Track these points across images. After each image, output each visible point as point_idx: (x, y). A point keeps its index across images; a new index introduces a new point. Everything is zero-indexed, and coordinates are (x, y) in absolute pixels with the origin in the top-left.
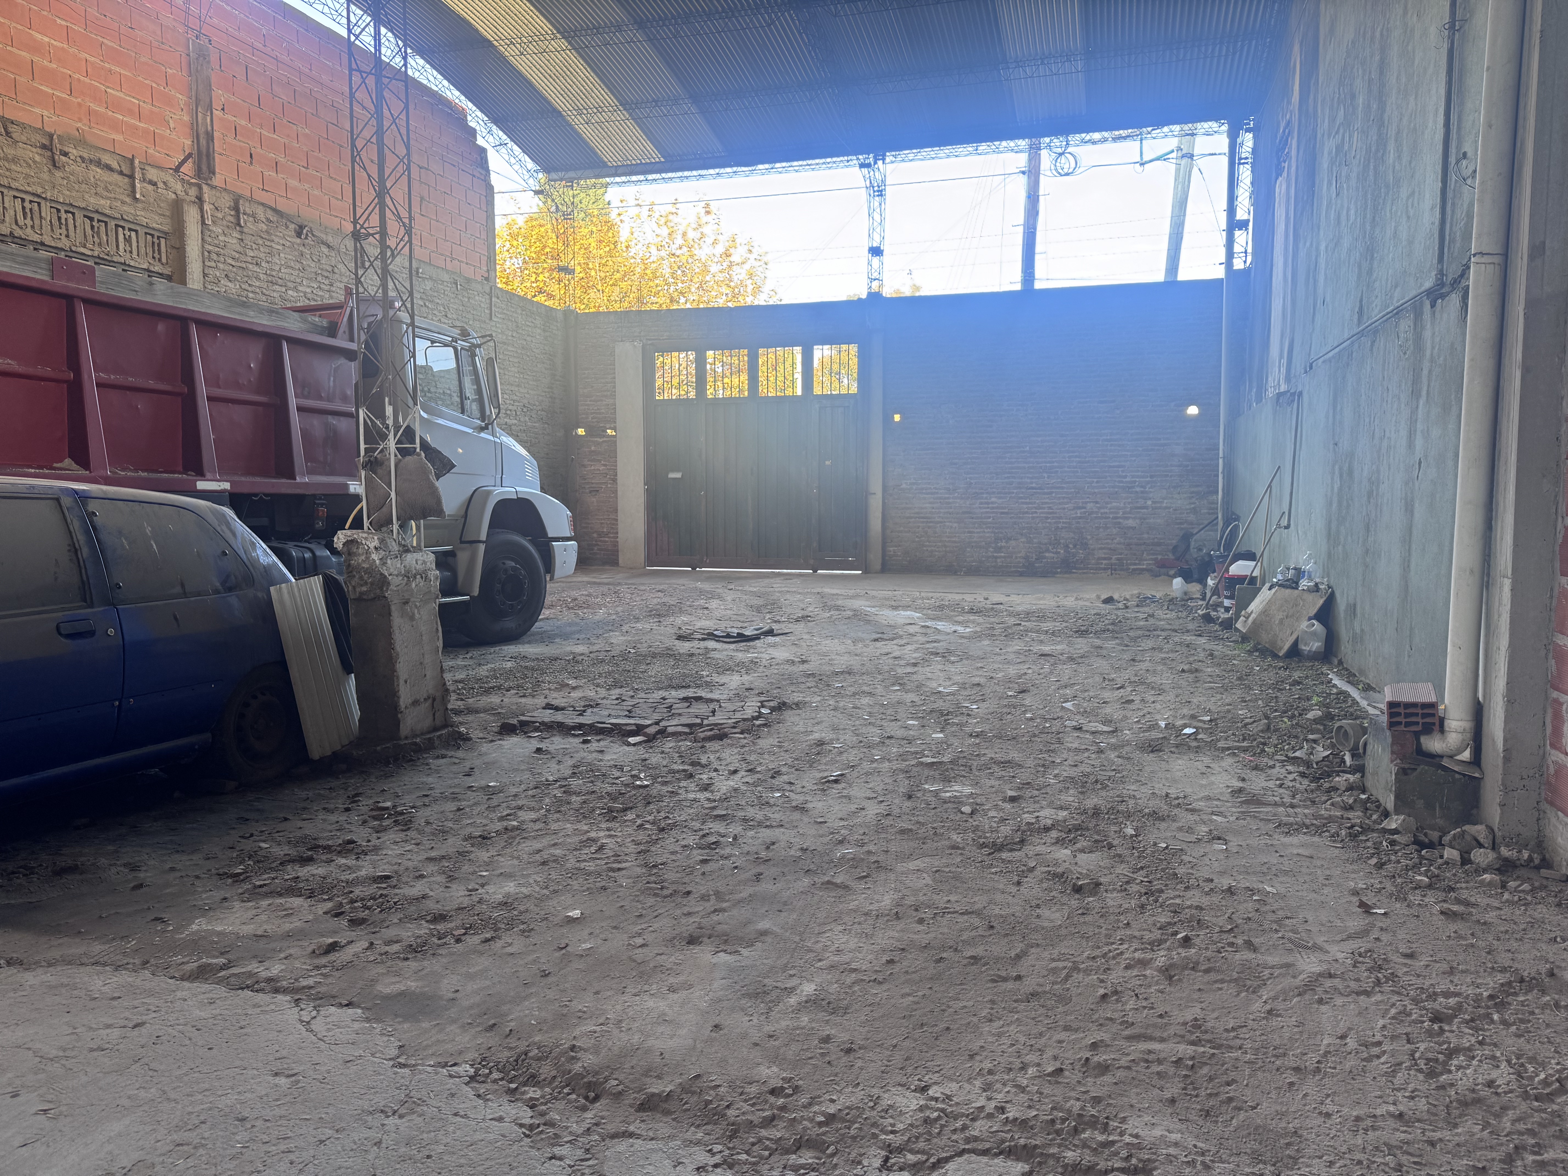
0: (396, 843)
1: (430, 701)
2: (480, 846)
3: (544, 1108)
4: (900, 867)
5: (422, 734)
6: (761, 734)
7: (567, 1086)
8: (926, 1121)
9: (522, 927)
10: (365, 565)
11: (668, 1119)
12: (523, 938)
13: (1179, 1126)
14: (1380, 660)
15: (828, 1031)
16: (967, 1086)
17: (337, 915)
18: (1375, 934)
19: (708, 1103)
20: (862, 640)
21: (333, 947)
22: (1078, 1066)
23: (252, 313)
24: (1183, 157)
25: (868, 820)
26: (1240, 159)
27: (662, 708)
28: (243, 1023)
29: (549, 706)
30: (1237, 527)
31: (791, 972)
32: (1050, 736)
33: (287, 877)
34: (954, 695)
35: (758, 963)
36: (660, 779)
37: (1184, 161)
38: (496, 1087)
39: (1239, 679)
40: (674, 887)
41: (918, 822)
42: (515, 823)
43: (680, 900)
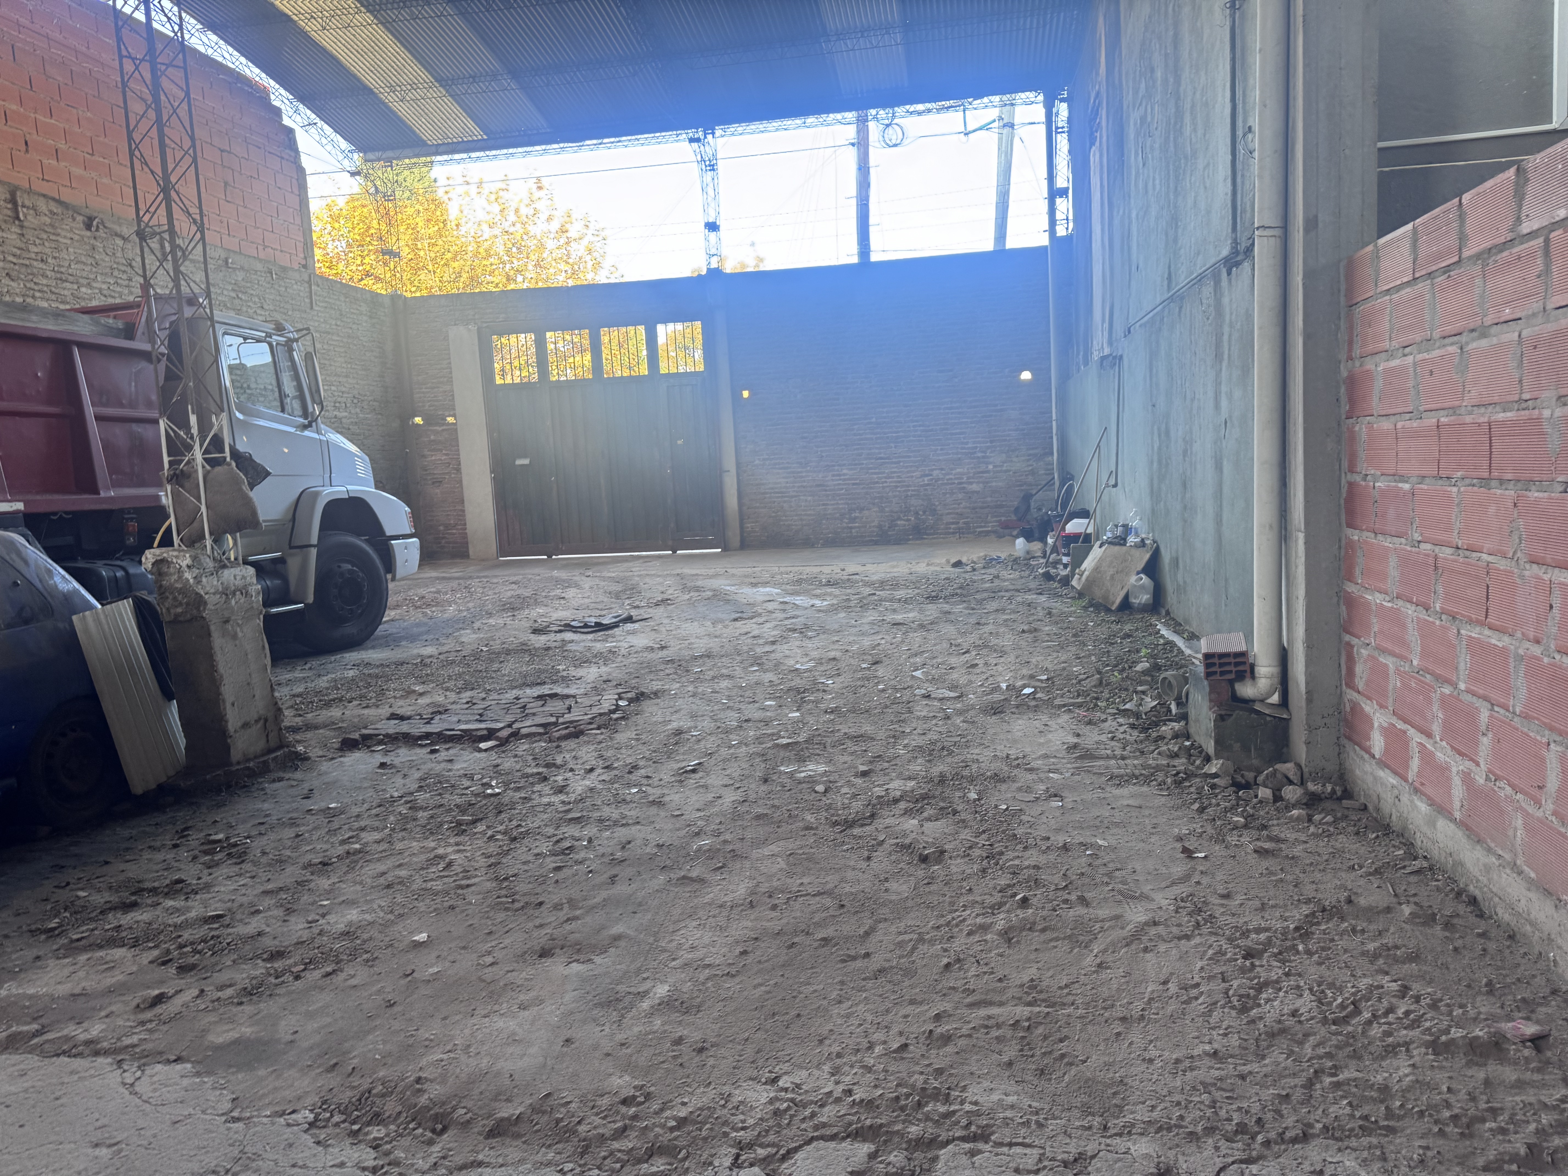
0: (229, 877)
1: (262, 722)
2: (321, 873)
3: (388, 1147)
4: (755, 854)
5: (256, 757)
6: (619, 728)
7: (413, 1120)
8: (777, 1113)
9: (365, 956)
10: (179, 585)
11: (518, 1143)
12: (367, 969)
13: (1015, 1088)
14: (1201, 610)
15: (680, 1032)
16: (816, 1073)
17: (164, 963)
18: (1196, 878)
19: (558, 1121)
20: (721, 621)
21: (159, 999)
22: (922, 1039)
23: (34, 318)
24: (1004, 126)
25: (725, 808)
26: (1057, 128)
27: (516, 709)
28: (58, 1094)
29: (393, 716)
30: (1071, 486)
31: (645, 975)
32: (901, 706)
33: (107, 927)
34: (810, 671)
35: (611, 970)
36: (512, 785)
37: (1006, 131)
38: (338, 1131)
39: (1075, 635)
40: (526, 898)
41: (773, 806)
42: (357, 846)
43: (532, 912)
